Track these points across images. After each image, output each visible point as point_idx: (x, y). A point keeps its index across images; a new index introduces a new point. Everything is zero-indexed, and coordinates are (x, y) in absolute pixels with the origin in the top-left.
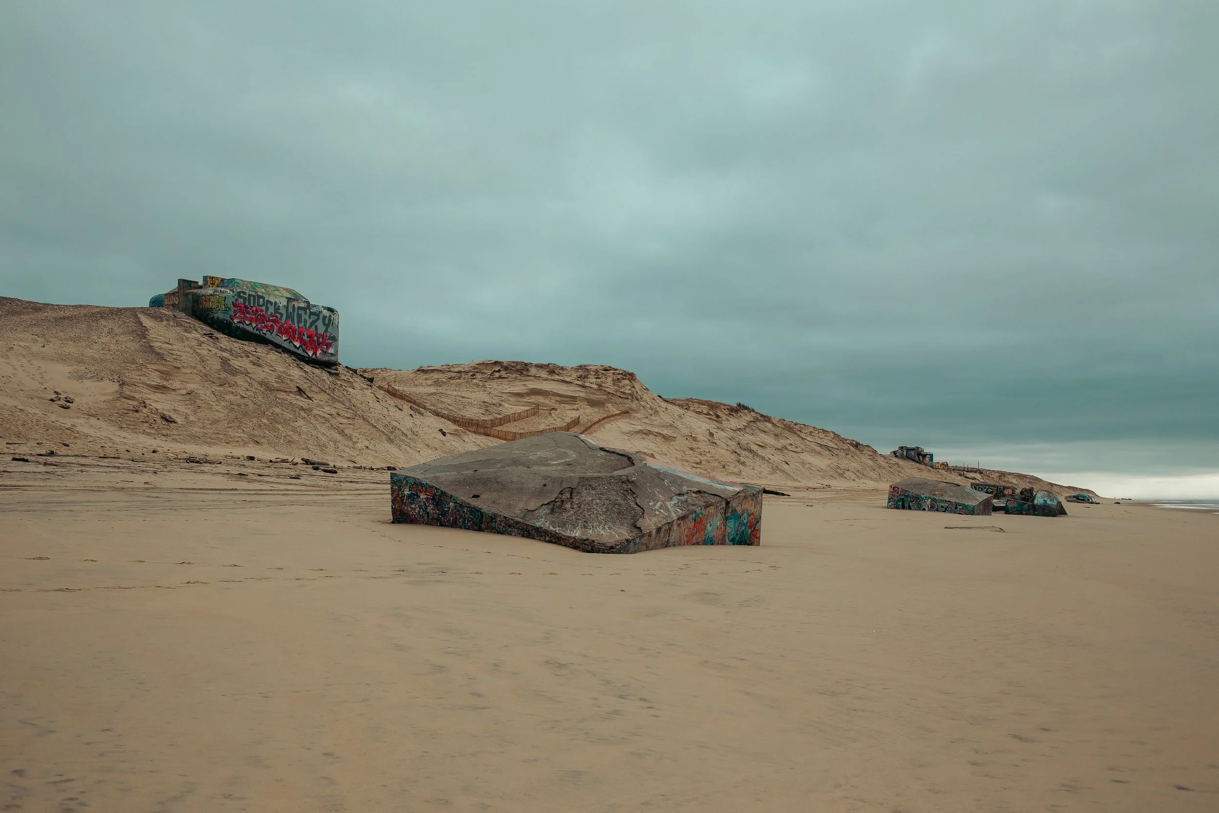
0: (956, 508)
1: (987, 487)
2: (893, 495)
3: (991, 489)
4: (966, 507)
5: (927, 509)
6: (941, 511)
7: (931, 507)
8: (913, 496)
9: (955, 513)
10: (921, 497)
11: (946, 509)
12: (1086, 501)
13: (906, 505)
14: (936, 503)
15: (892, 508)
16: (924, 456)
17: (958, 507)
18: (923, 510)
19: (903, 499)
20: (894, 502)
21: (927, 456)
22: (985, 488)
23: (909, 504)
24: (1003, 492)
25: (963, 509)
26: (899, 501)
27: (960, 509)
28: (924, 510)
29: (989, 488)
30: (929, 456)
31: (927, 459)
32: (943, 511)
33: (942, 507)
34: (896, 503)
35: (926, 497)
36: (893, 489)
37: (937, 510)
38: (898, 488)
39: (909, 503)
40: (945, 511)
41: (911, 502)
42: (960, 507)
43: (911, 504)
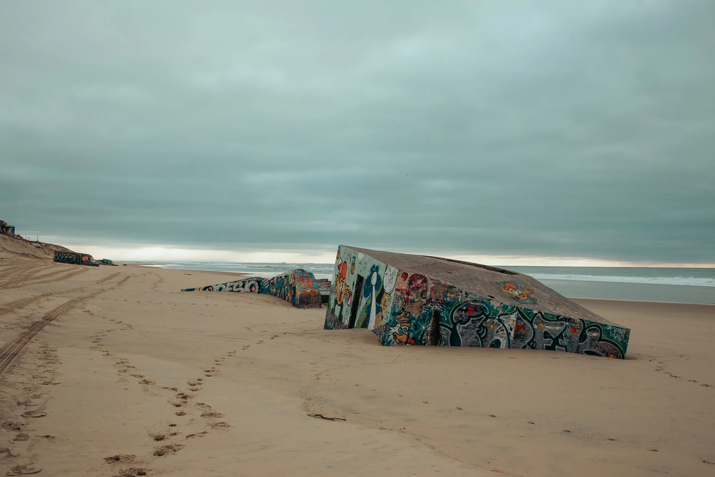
0: (583, 337)
1: (68, 255)
2: (407, 301)
3: (72, 256)
4: (608, 332)
5: (504, 342)
6: (542, 348)
7: (516, 336)
8: (467, 304)
9: (577, 352)
10: (491, 308)
11: (556, 342)
12: (109, 264)
13: (445, 333)
14: (531, 323)
15: (400, 343)
16: (8, 228)
17: (588, 334)
18: (492, 346)
19: (437, 313)
20: (409, 322)
21: (10, 228)
22: (67, 255)
23: (454, 330)
24: (81, 259)
25: (600, 339)
26: (423, 320)
27: (593, 339)
28: (496, 344)
29: (70, 255)
30: (12, 228)
31: (10, 231)
32: (548, 348)
33: (546, 335)
34: (416, 327)
35: (505, 307)
36: (410, 283)
37: (532, 346)
38: (425, 281)
39: (455, 325)
40: (551, 348)
41: (462, 323)
42: (595, 334)
43: (459, 329)
